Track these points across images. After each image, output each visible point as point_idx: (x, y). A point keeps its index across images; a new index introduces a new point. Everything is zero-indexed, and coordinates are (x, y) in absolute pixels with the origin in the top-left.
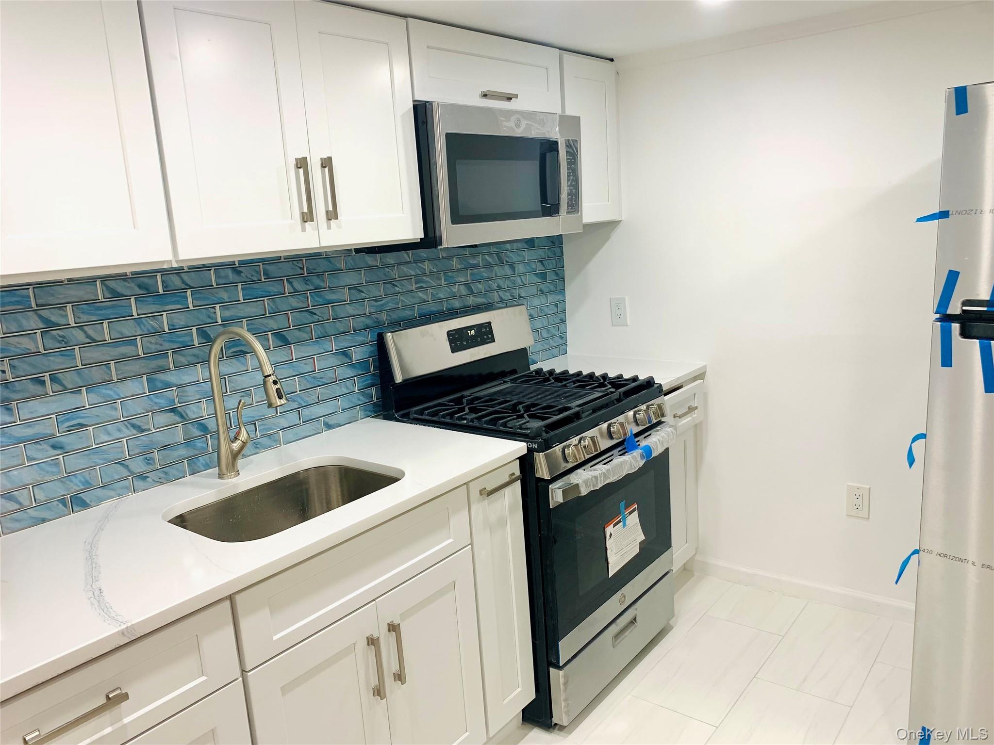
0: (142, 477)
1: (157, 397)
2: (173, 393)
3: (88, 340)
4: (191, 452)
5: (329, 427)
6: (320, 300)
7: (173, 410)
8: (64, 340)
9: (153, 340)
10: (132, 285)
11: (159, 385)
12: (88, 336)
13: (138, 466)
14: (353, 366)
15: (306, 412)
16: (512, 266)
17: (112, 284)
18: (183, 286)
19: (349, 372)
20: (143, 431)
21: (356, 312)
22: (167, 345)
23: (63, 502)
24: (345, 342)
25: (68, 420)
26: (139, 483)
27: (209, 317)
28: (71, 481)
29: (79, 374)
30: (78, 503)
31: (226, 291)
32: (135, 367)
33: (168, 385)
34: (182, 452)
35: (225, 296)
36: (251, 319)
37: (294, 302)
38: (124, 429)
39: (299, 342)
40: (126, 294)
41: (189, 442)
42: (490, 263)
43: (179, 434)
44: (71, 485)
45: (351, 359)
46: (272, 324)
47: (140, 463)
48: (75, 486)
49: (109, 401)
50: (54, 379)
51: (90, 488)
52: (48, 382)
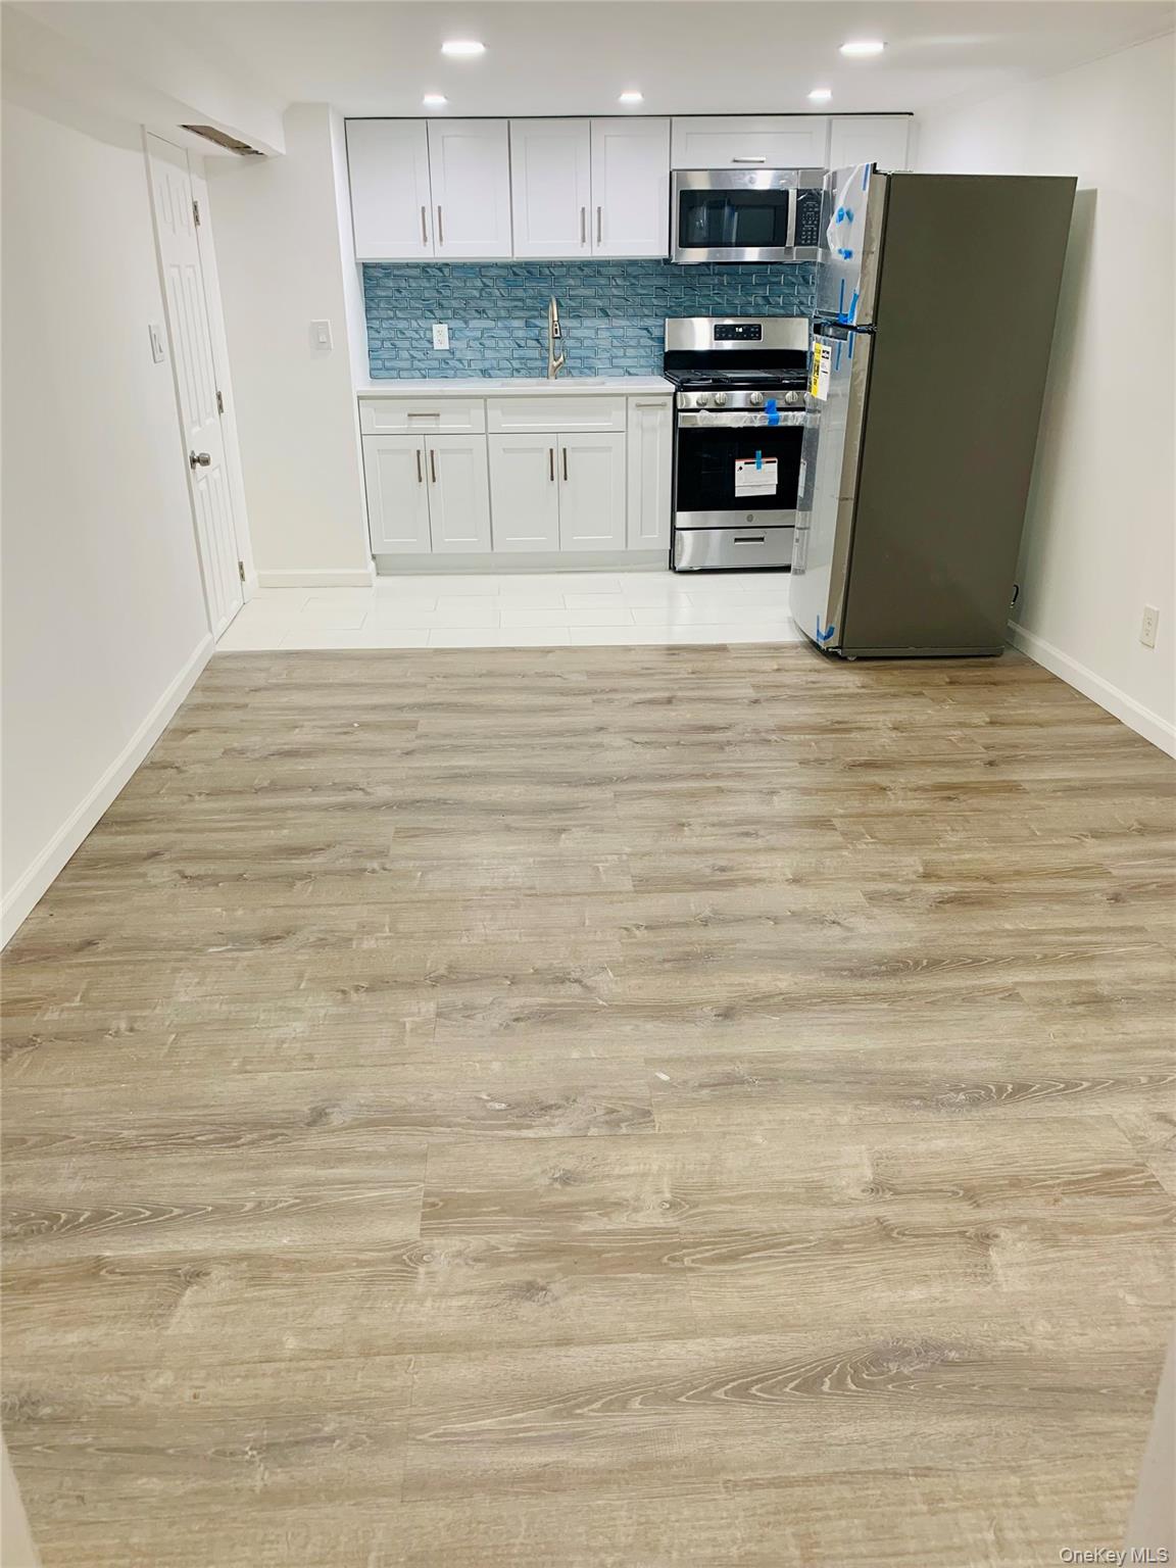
1: (530, 331)
2: (536, 330)
3: (501, 296)
4: (541, 365)
7: (536, 340)
9: (531, 301)
11: (531, 325)
12: (501, 294)
15: (614, 361)
20: (521, 347)
23: (482, 371)
24: (648, 322)
25: (488, 332)
26: (515, 374)
28: (485, 362)
29: (495, 312)
30: (486, 373)
32: (520, 314)
33: (534, 326)
34: (537, 363)
37: (616, 292)
38: (512, 343)
39: (615, 317)
42: (793, 282)
43: (536, 353)
44: (486, 364)
45: (650, 334)
46: (599, 303)
47: (517, 363)
49: (506, 328)
50: (484, 311)
51: (492, 368)
52: (481, 312)
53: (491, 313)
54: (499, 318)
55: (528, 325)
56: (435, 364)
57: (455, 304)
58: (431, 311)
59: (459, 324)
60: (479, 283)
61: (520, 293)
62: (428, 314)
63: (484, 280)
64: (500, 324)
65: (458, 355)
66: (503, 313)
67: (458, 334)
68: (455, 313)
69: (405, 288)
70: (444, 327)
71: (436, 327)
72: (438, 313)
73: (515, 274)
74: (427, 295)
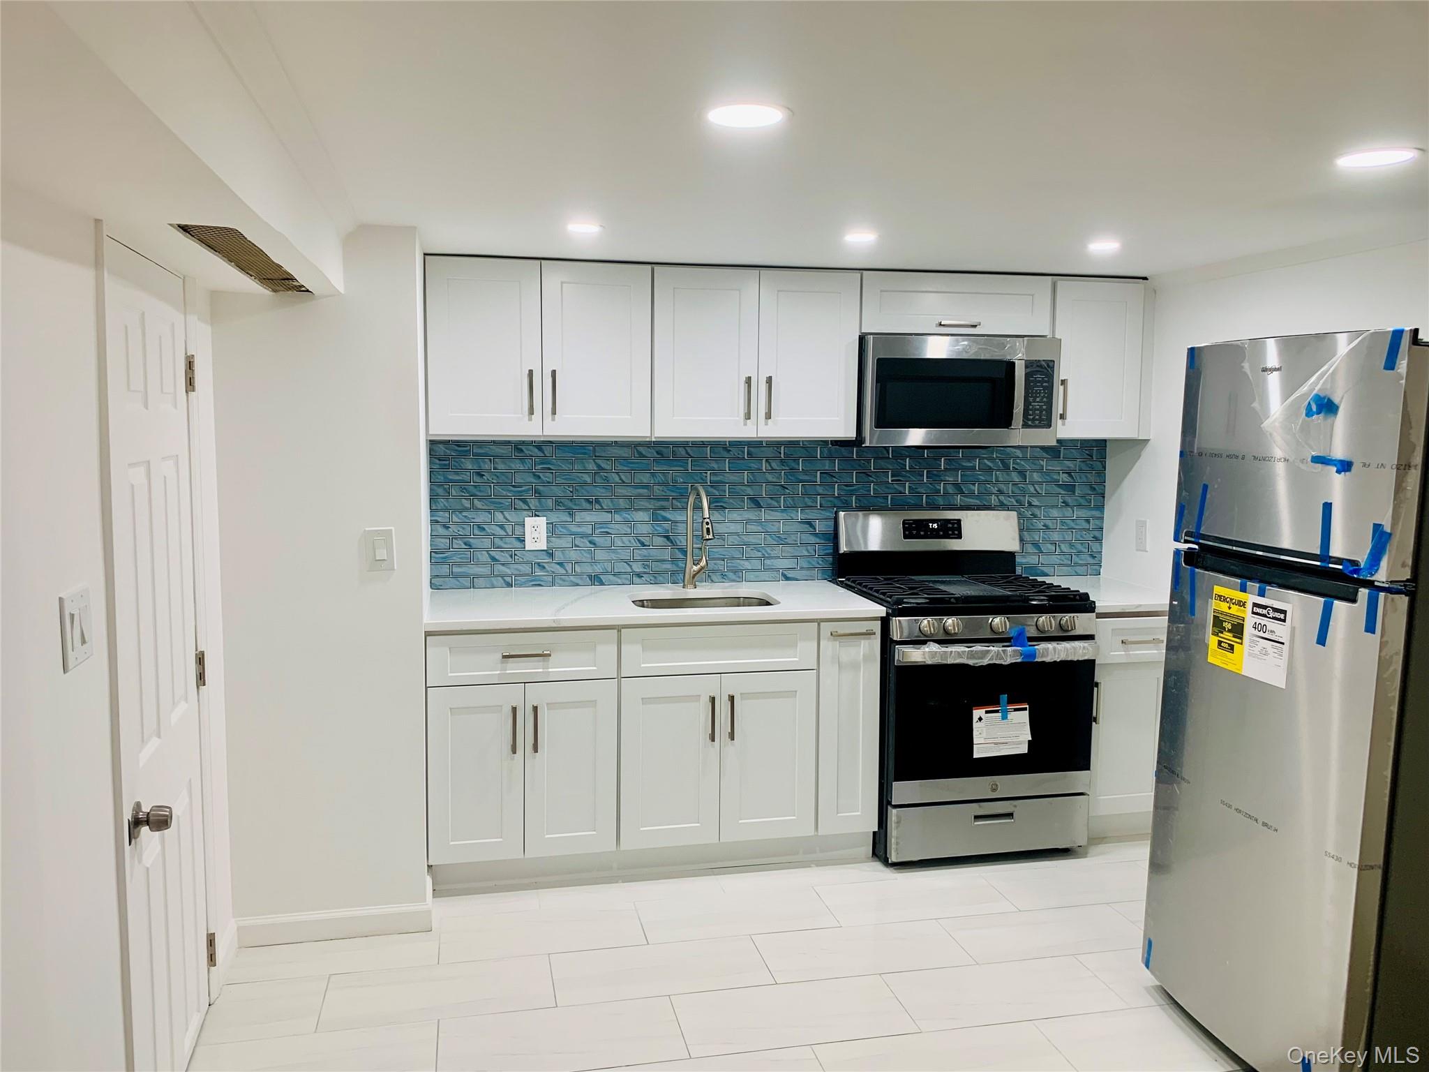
0: (639, 575)
1: (658, 526)
2: (667, 525)
3: (620, 482)
4: (675, 568)
5: (787, 579)
6: (792, 478)
7: (667, 538)
8: (607, 479)
9: (661, 488)
10: (653, 451)
11: (660, 518)
12: (621, 479)
13: (638, 568)
14: (816, 535)
15: (768, 562)
16: (1022, 474)
17: (641, 449)
18: (687, 456)
19: (813, 539)
20: (645, 546)
21: (826, 492)
22: (669, 493)
23: (590, 577)
24: (811, 515)
25: (601, 528)
26: (636, 579)
27: (702, 479)
28: (596, 565)
29: (612, 502)
30: (596, 580)
31: (717, 463)
32: (645, 504)
33: (666, 519)
34: (668, 566)
35: (715, 466)
36: (732, 484)
37: (770, 477)
38: (633, 541)
39: (770, 507)
40: (647, 455)
41: (674, 560)
42: (990, 467)
43: (667, 554)
44: (596, 568)
45: (815, 529)
46: (749, 491)
47: (639, 566)
48: (598, 569)
49: (627, 521)
50: (597, 501)
51: (606, 573)
52: (594, 503)
53: (606, 503)
54: (618, 510)
55: (655, 518)
56: (526, 569)
57: (557, 491)
58: (524, 501)
59: (565, 517)
60: (591, 466)
61: (645, 478)
62: (520, 504)
63: (599, 462)
64: (618, 518)
65: (559, 556)
66: (622, 503)
67: (560, 530)
68: (558, 503)
69: (489, 471)
70: (541, 522)
71: (530, 521)
72: (533, 503)
73: (641, 455)
74: (519, 479)
